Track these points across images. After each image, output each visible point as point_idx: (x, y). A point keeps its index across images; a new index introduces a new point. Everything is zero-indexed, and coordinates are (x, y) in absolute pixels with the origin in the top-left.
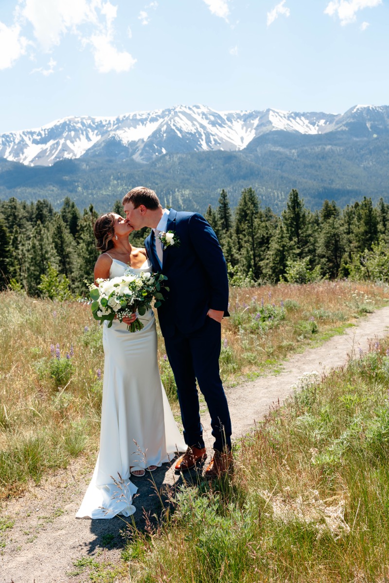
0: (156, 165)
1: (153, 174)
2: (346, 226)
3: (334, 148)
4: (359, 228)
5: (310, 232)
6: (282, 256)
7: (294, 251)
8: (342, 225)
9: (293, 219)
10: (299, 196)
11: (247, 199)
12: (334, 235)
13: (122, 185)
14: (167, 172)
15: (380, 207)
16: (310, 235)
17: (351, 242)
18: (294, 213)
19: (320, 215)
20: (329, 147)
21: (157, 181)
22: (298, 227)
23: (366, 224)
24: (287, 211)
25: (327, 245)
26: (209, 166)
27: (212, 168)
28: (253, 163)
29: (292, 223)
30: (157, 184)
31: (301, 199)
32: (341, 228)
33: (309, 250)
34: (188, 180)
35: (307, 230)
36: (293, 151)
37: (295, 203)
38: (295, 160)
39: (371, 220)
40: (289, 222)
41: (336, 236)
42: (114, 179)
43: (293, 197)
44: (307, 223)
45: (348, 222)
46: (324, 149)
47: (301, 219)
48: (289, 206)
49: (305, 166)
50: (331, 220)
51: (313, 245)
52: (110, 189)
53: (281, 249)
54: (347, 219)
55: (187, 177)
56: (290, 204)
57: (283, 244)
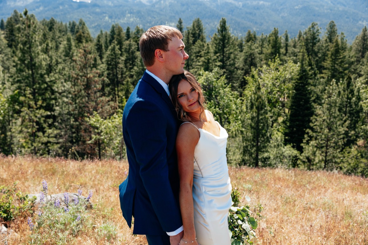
0: (155, 6)
1: (153, 11)
2: (260, 49)
3: (265, 3)
4: (268, 50)
5: (231, 51)
6: (206, 66)
7: (216, 64)
8: (257, 48)
9: (221, 40)
10: (226, 24)
11: (195, 26)
12: (251, 54)
13: (133, 17)
14: (161, 10)
15: (285, 36)
16: (231, 53)
17: (261, 60)
18: (222, 36)
19: (244, 40)
20: (261, 2)
21: (155, 16)
22: (224, 46)
23: (273, 47)
24: (217, 34)
25: (245, 61)
26: (188, 9)
27: (190, 10)
28: (215, 9)
29: (219, 43)
30: (155, 18)
31: (227, 25)
32: (256, 50)
33: (230, 64)
34: (174, 17)
35: (230, 49)
36: (240, 3)
37: (223, 28)
38: (241, 9)
39: (276, 44)
40: (218, 42)
41: (252, 55)
42: (129, 13)
43: (222, 24)
44: (230, 43)
45: (261, 46)
46: (259, 3)
47: (226, 41)
48: (218, 30)
49: (247, 13)
50: (249, 44)
51: (233, 60)
52: (126, 19)
53: (206, 61)
54: (261, 43)
55: (173, 15)
56: (219, 28)
57: (208, 58)
